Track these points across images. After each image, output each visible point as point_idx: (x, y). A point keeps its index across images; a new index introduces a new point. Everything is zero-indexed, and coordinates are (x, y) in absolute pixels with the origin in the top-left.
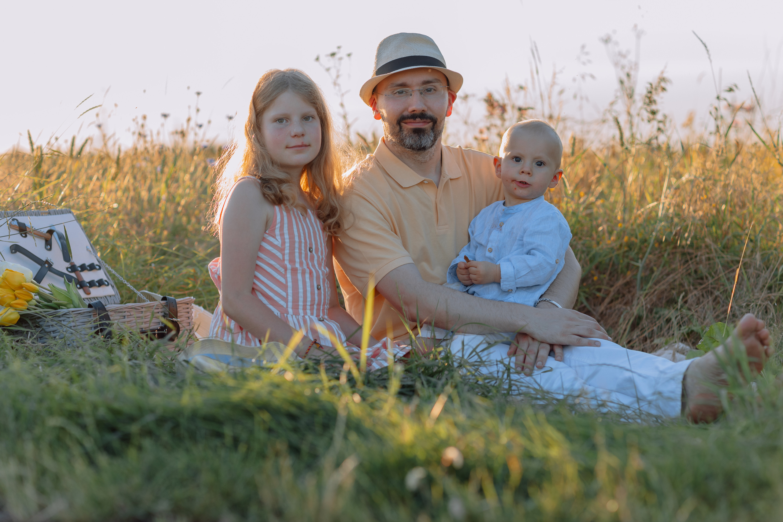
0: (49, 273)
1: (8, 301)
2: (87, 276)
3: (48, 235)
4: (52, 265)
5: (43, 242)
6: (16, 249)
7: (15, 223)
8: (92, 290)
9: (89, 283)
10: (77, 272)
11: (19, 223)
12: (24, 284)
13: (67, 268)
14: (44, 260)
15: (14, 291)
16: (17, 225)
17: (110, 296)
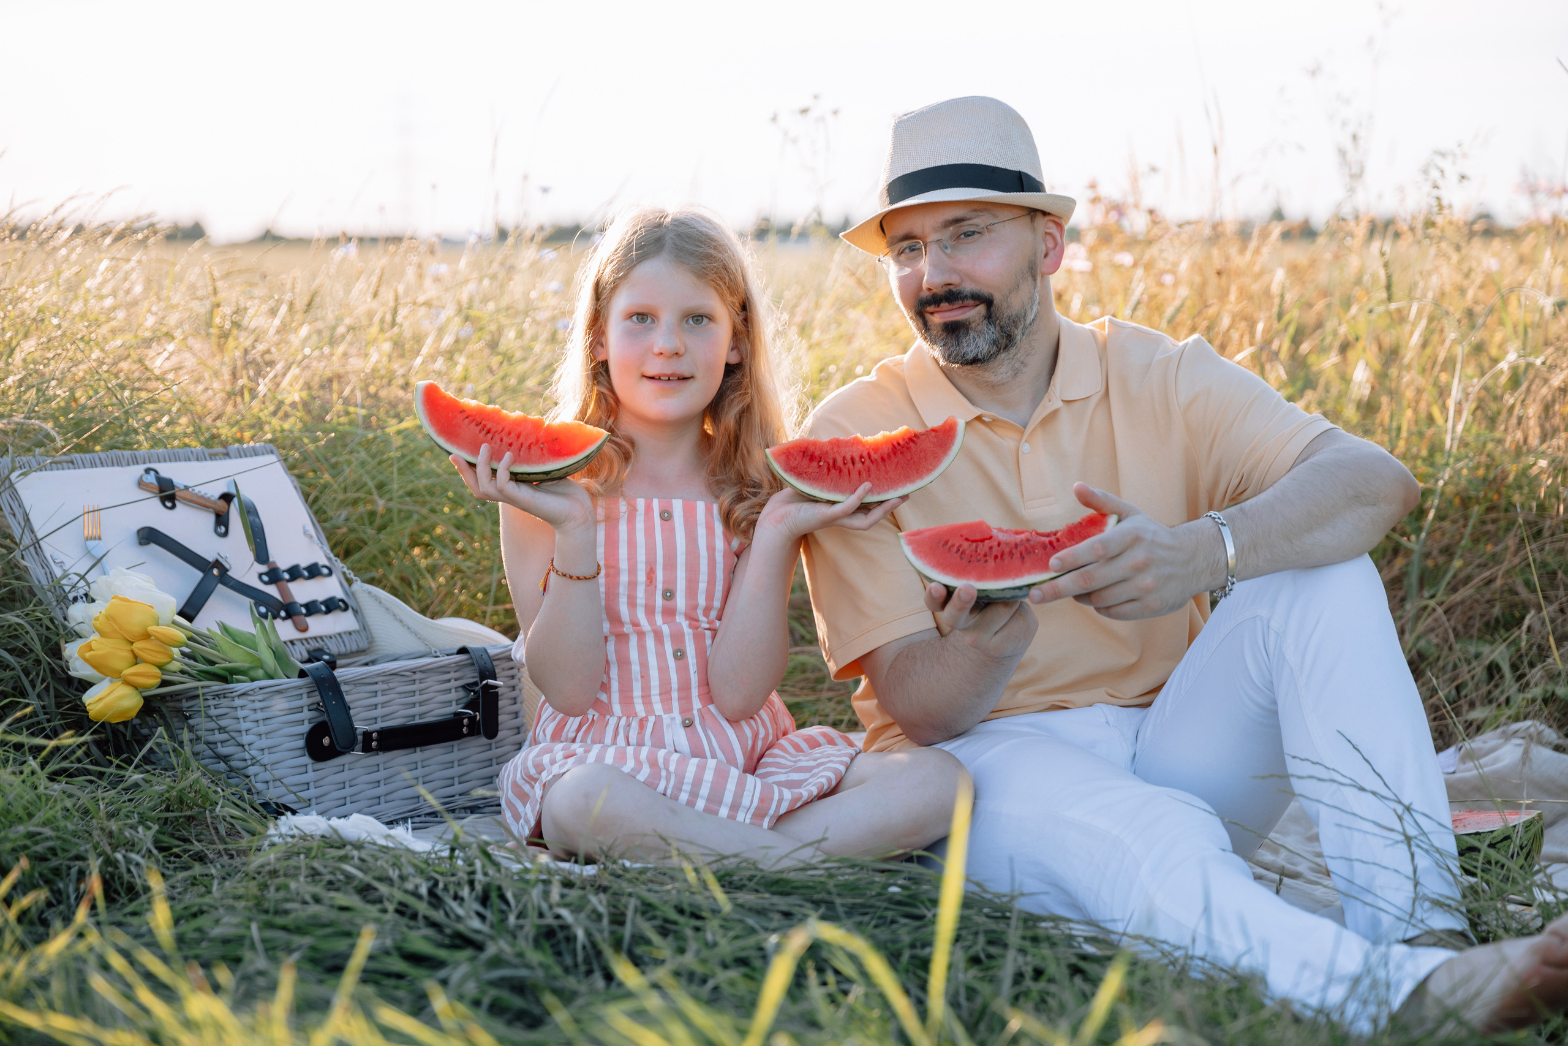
0: (220, 587)
1: (117, 664)
2: (302, 592)
3: (222, 503)
4: (227, 570)
5: (211, 519)
6: (149, 536)
7: (151, 478)
8: (310, 620)
9: (307, 606)
10: (280, 583)
11: (160, 479)
12: (152, 629)
13: (260, 575)
14: (211, 559)
15: (132, 643)
16: (155, 482)
17: (350, 633)
